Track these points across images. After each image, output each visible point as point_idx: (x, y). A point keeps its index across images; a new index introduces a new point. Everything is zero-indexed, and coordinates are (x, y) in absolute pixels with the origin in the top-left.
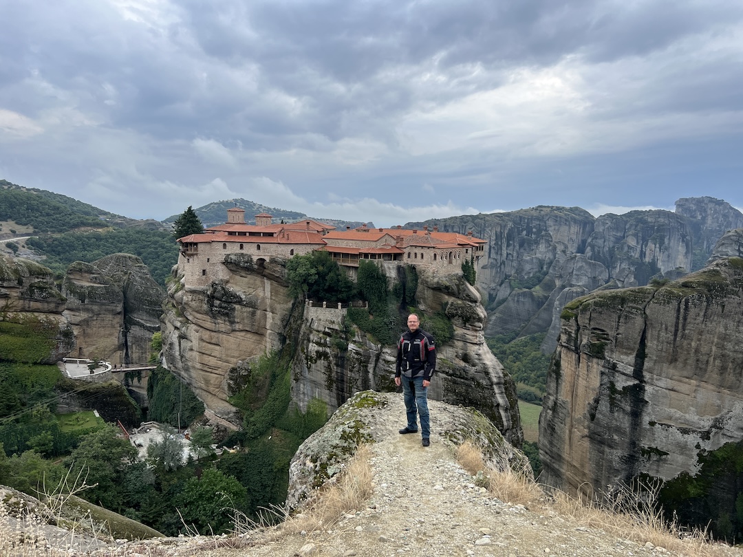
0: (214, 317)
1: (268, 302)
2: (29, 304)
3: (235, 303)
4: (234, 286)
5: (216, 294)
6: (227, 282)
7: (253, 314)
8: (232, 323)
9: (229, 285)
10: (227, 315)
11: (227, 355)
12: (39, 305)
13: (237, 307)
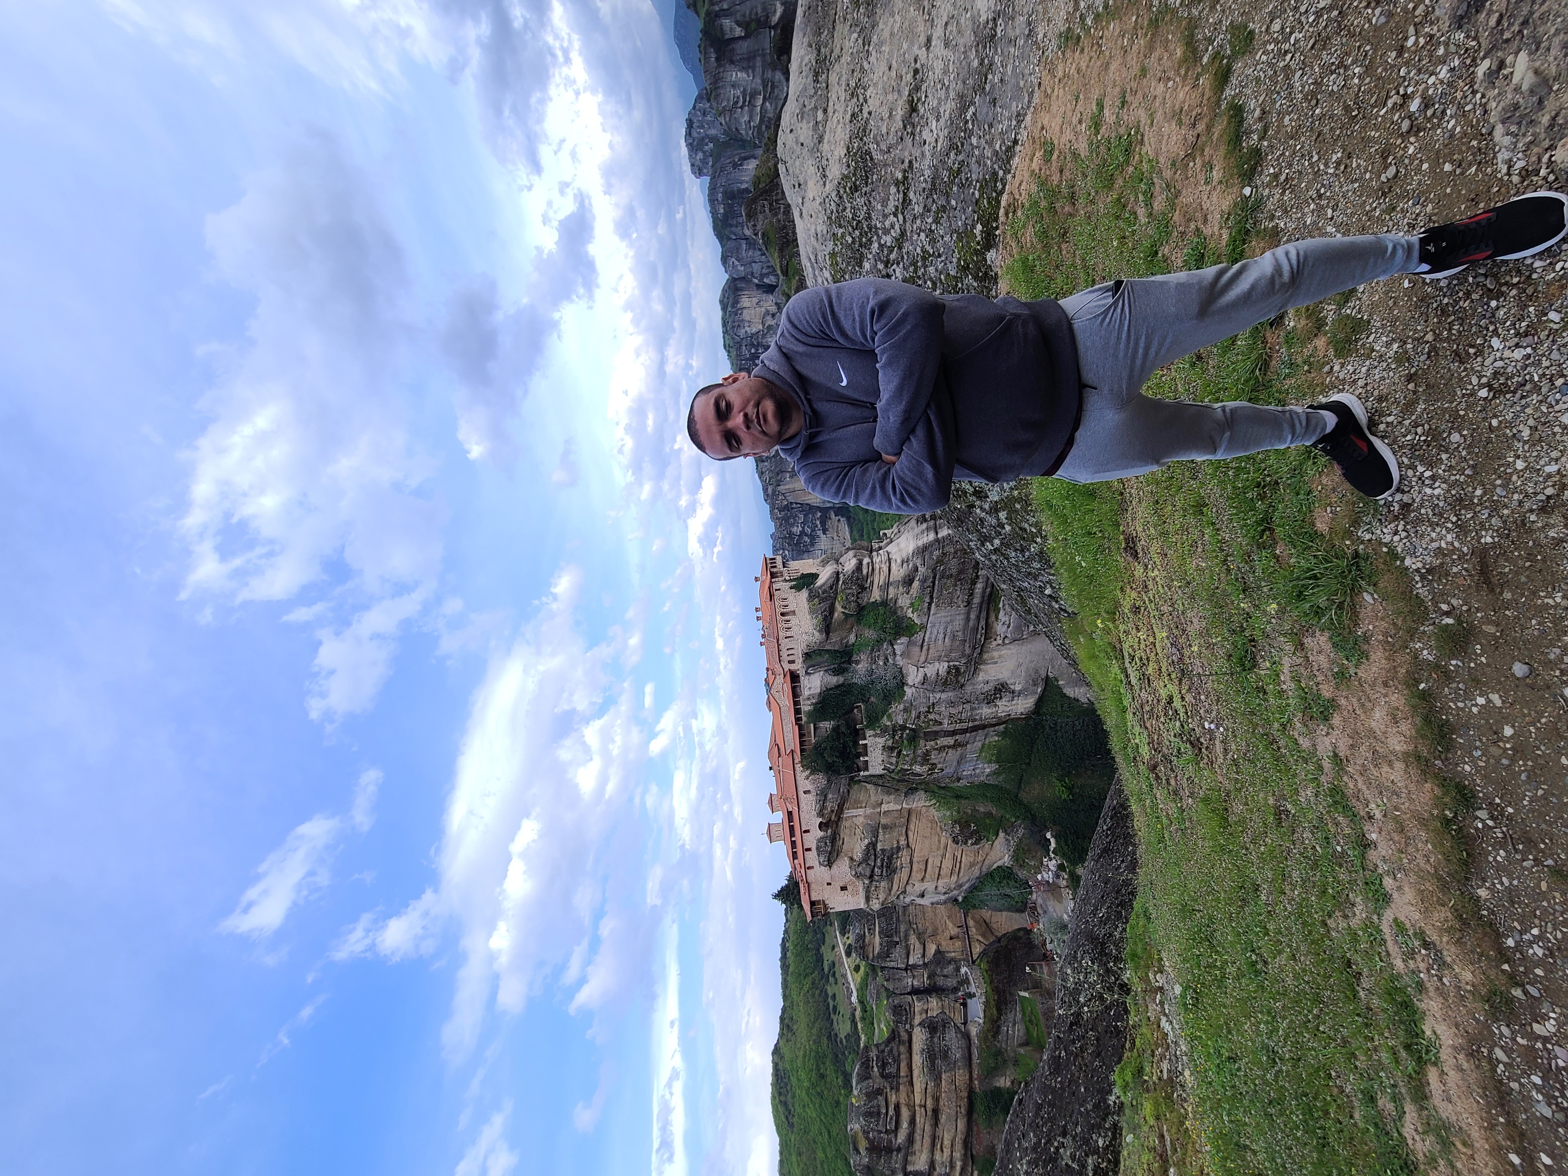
0: (894, 871)
1: (869, 811)
2: (903, 1077)
3: (875, 850)
4: (855, 851)
5: (868, 874)
6: (851, 859)
7: (885, 827)
8: (899, 849)
9: (855, 857)
10: (890, 858)
11: (938, 849)
12: (903, 1065)
13: (879, 847)
